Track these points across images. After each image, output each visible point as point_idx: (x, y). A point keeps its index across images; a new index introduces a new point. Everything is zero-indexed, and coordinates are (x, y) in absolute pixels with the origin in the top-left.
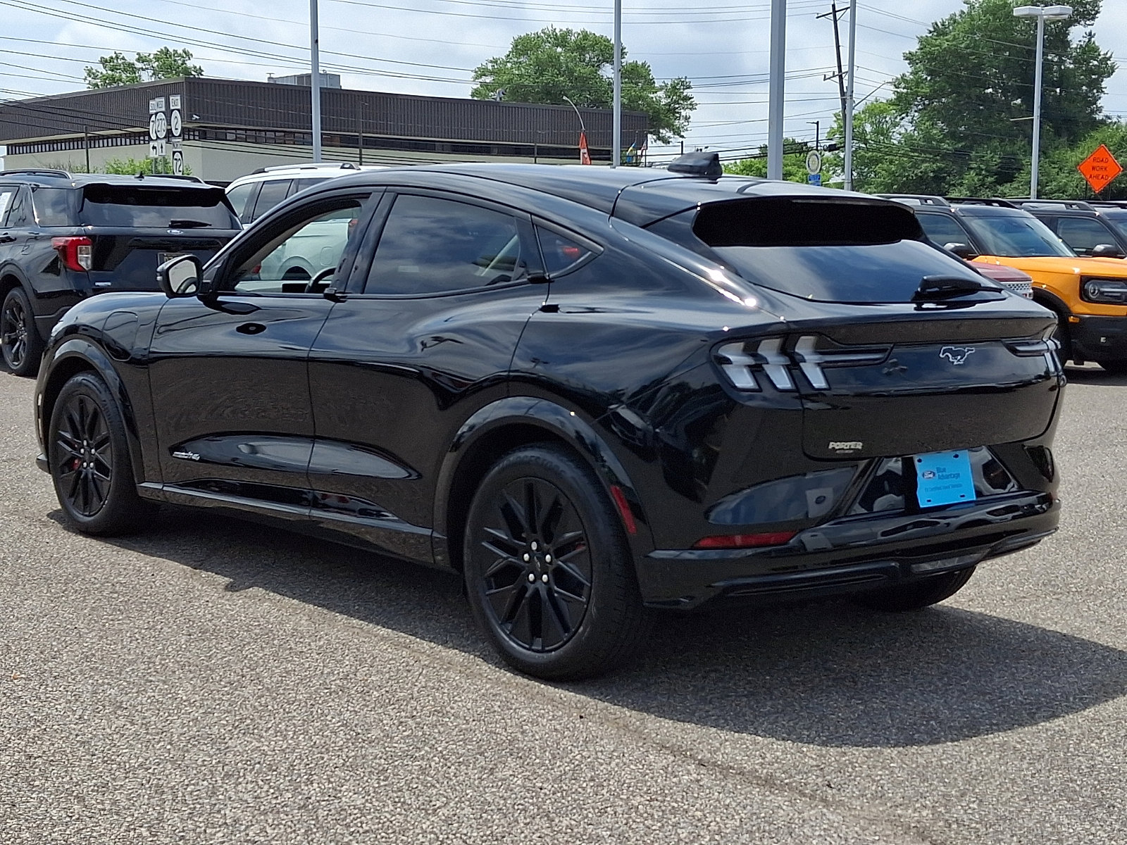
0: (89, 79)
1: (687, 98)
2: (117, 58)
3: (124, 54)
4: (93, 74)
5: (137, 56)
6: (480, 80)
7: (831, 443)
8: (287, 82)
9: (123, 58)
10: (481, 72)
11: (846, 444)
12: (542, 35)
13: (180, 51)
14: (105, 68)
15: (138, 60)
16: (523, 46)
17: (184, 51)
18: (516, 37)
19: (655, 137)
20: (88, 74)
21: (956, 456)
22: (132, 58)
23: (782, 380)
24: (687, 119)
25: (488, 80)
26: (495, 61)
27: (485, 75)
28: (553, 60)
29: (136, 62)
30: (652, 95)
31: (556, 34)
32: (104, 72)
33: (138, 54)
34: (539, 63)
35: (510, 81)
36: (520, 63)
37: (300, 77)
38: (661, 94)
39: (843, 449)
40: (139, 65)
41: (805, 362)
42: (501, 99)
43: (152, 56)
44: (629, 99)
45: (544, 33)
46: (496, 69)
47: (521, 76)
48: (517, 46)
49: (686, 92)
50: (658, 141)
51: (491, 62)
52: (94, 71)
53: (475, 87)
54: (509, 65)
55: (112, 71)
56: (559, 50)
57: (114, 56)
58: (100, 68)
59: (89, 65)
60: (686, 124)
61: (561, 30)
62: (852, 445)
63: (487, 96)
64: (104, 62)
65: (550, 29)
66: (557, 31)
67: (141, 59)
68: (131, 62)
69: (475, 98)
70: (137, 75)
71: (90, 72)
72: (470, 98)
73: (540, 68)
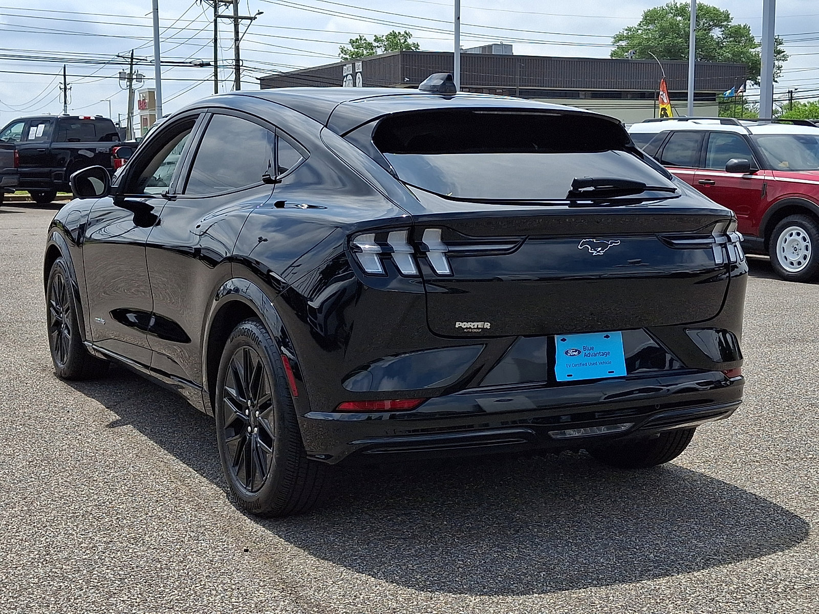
0: (342, 55)
1: (780, 52)
2: (361, 39)
3: (365, 37)
4: (345, 51)
5: (374, 38)
6: (618, 44)
7: (457, 323)
8: (475, 51)
9: (365, 40)
10: (619, 38)
11: (473, 324)
12: (667, 8)
13: (402, 33)
14: (353, 47)
15: (375, 40)
16: (650, 17)
17: (405, 32)
18: (646, 11)
19: (753, 82)
20: (341, 51)
21: (607, 337)
22: (370, 39)
23: (408, 268)
24: (779, 68)
25: (623, 43)
26: (629, 29)
27: (621, 40)
28: (674, 27)
29: (373, 42)
30: (752, 50)
31: (677, 7)
32: (353, 50)
33: (375, 36)
34: (662, 29)
35: (640, 44)
36: (649, 30)
37: (484, 48)
38: (759, 49)
39: (470, 328)
40: (375, 44)
41: (429, 251)
42: (632, 57)
43: (384, 37)
44: (733, 54)
45: (668, 6)
46: (630, 35)
47: (648, 40)
48: (646, 17)
49: (779, 47)
50: (755, 85)
51: (626, 30)
52: (346, 49)
53: (613, 49)
54: (640, 32)
55: (357, 49)
56: (679, 18)
57: (359, 38)
58: (350, 47)
59: (342, 45)
60: (779, 71)
61: (681, 4)
62: (480, 325)
63: (622, 55)
64: (352, 42)
65: (673, 3)
66: (678, 5)
67: (377, 40)
68: (370, 42)
69: (613, 58)
70: (374, 51)
71: (343, 50)
72: (610, 58)
73: (664, 33)
